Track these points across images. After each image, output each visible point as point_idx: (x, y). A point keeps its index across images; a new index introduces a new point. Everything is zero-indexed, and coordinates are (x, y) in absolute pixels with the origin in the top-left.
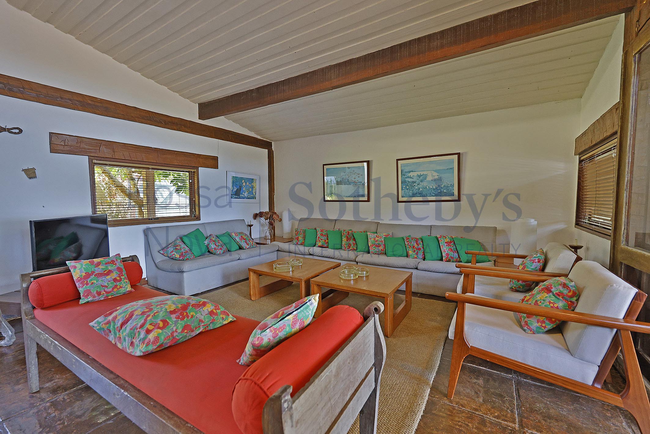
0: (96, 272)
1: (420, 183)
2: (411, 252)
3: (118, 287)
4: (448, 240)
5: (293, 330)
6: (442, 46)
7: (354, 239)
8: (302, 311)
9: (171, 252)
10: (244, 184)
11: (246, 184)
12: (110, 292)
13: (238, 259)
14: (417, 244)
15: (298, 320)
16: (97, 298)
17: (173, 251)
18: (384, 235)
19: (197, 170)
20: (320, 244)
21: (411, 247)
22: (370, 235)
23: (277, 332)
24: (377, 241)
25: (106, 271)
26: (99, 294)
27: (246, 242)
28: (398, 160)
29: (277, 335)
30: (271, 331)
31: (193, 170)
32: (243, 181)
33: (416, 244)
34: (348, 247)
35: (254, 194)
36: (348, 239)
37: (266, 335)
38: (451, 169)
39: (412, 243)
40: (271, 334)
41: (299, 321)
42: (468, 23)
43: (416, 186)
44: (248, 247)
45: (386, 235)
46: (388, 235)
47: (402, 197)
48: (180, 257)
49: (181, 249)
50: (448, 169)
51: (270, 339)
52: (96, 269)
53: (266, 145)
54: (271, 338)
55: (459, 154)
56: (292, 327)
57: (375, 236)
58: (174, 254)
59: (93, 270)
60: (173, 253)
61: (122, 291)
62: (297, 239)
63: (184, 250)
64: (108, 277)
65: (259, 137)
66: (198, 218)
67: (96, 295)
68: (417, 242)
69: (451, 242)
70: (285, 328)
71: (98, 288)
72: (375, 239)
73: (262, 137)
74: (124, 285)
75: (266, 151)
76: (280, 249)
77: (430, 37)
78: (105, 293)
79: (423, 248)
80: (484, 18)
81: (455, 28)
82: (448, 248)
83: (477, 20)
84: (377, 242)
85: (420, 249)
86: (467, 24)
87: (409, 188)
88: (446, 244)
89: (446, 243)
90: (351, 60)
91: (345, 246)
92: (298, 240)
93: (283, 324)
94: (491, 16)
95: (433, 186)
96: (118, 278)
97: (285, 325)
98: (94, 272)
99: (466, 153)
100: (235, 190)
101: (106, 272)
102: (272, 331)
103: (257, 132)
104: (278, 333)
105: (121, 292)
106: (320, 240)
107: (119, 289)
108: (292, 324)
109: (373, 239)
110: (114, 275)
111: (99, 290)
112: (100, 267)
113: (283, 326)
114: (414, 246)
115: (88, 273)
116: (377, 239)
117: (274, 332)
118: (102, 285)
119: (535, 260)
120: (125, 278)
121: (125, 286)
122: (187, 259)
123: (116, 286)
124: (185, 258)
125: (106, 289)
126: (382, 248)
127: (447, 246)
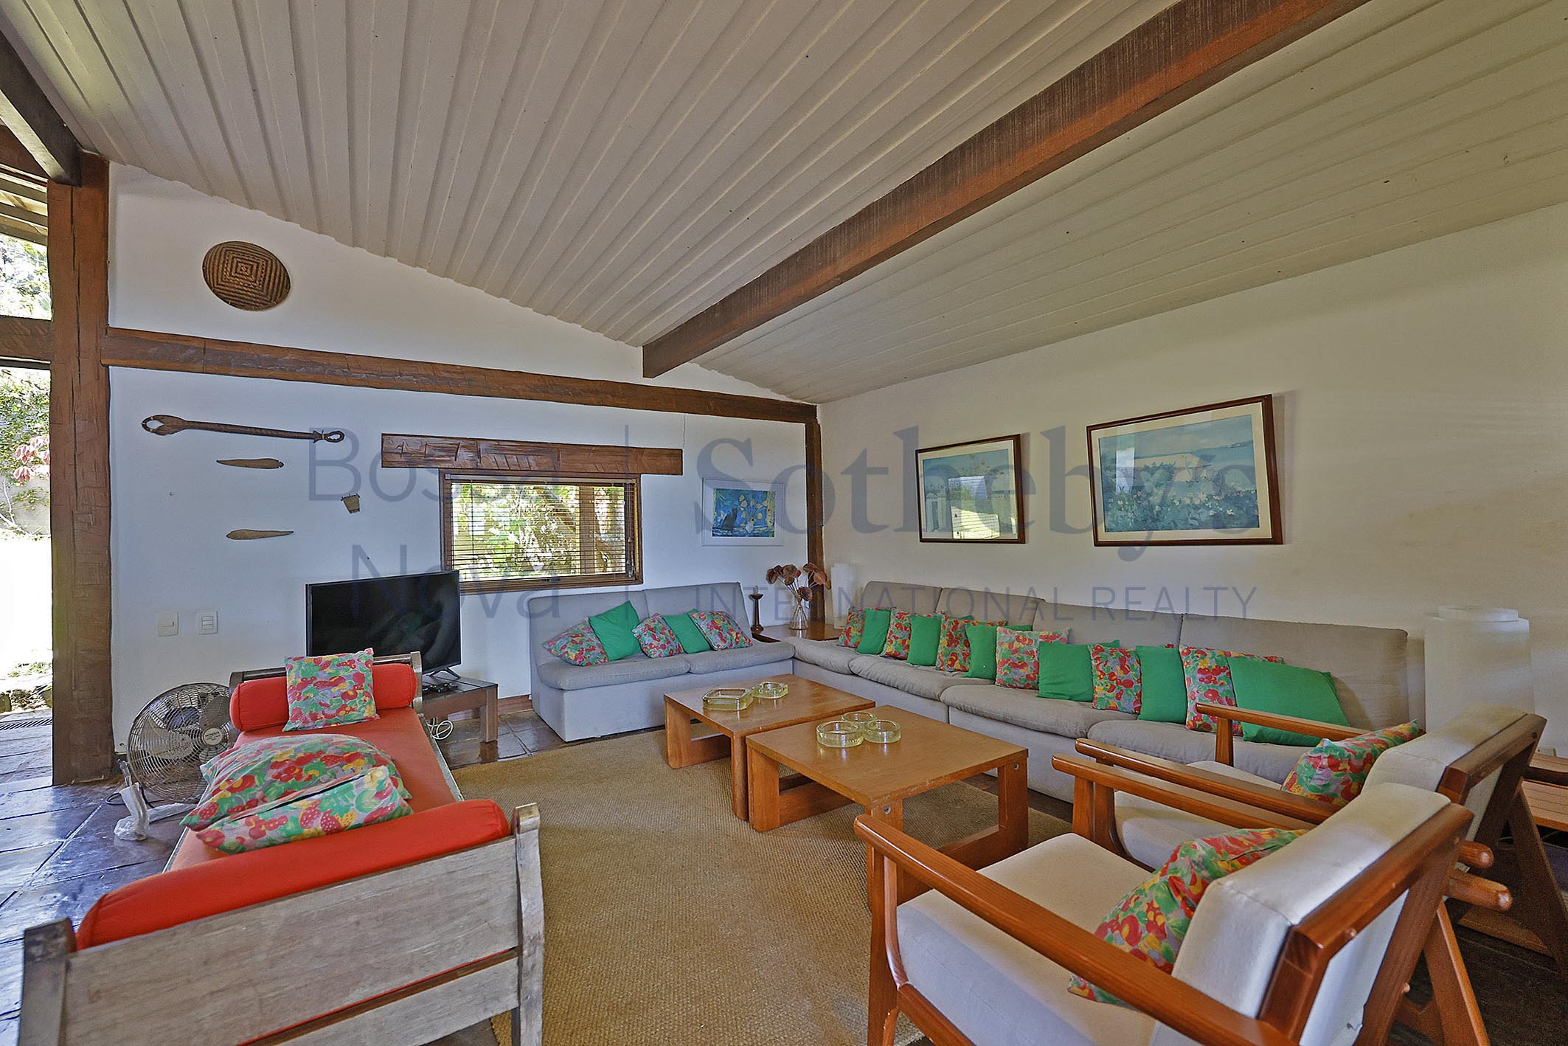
0: (318, 680)
1: (1155, 490)
2: (1100, 691)
3: (348, 709)
4: (1209, 663)
5: (306, 830)
6: (1052, 127)
7: (967, 643)
8: (334, 796)
9: (562, 648)
10: (744, 504)
11: (749, 504)
12: (332, 716)
13: (688, 672)
14: (1122, 668)
15: (319, 814)
16: (310, 724)
17: (565, 646)
18: (1041, 637)
19: (638, 480)
20: (889, 648)
21: (1104, 674)
22: (1003, 636)
23: (263, 828)
24: (1016, 651)
25: (333, 678)
26: (314, 717)
27: (720, 635)
28: (1090, 429)
29: (263, 834)
30: (248, 824)
31: (630, 481)
32: (742, 498)
33: (1118, 668)
34: (950, 663)
35: (770, 525)
36: (952, 641)
37: (232, 829)
38: (1243, 445)
39: (1108, 664)
40: (247, 829)
41: (322, 814)
42: (1109, 48)
43: (1145, 499)
44: (722, 645)
45: (1046, 638)
46: (1054, 637)
47: (1107, 530)
48: (576, 659)
49: (581, 643)
50: (1233, 446)
51: (243, 840)
52: (321, 673)
53: (804, 413)
54: (248, 838)
55: (1267, 401)
56: (302, 825)
57: (1013, 638)
58: (567, 652)
59: (314, 675)
60: (566, 650)
61: (355, 716)
62: (848, 633)
63: (588, 645)
64: (335, 689)
65: (783, 398)
66: (638, 579)
67: (309, 719)
68: (1122, 662)
69: (1217, 671)
70: (282, 824)
71: (312, 708)
72: (1011, 645)
73: (791, 397)
74: (359, 706)
75: (801, 427)
76: (797, 655)
77: (1022, 112)
78: (323, 716)
79: (1140, 681)
80: (1149, 23)
81: (1079, 74)
82: (1204, 687)
83: (1132, 33)
84: (1016, 655)
85: (1128, 684)
86: (1109, 53)
87: (1124, 504)
88: (1200, 676)
89: (1200, 671)
90: (868, 208)
91: (944, 659)
92: (848, 635)
93: (283, 815)
94: (1167, 12)
95: (1191, 499)
96: (351, 693)
97: (285, 817)
98: (315, 678)
99: (1293, 394)
100: (723, 517)
101: (333, 680)
102: (251, 825)
103: (775, 387)
104: (264, 831)
105: (353, 718)
106: (893, 639)
107: (349, 712)
108: (302, 819)
109: (1006, 646)
110: (346, 687)
111: (314, 711)
112: (328, 670)
113: (282, 818)
114: (1112, 675)
115: (306, 679)
116: (1016, 645)
117: (254, 826)
118: (320, 703)
119: (1319, 758)
120: (366, 694)
121: (361, 708)
122: (589, 664)
123: (345, 706)
124: (586, 662)
125: (326, 711)
126: (1028, 671)
127: (1202, 680)
